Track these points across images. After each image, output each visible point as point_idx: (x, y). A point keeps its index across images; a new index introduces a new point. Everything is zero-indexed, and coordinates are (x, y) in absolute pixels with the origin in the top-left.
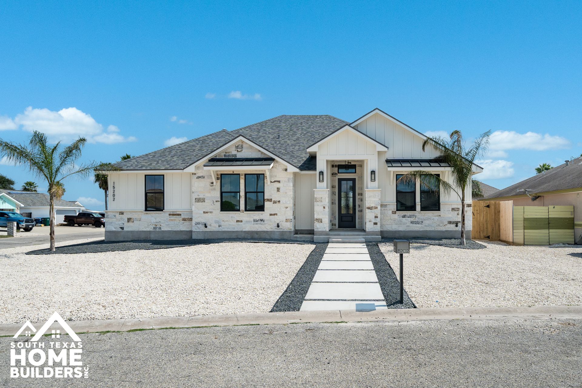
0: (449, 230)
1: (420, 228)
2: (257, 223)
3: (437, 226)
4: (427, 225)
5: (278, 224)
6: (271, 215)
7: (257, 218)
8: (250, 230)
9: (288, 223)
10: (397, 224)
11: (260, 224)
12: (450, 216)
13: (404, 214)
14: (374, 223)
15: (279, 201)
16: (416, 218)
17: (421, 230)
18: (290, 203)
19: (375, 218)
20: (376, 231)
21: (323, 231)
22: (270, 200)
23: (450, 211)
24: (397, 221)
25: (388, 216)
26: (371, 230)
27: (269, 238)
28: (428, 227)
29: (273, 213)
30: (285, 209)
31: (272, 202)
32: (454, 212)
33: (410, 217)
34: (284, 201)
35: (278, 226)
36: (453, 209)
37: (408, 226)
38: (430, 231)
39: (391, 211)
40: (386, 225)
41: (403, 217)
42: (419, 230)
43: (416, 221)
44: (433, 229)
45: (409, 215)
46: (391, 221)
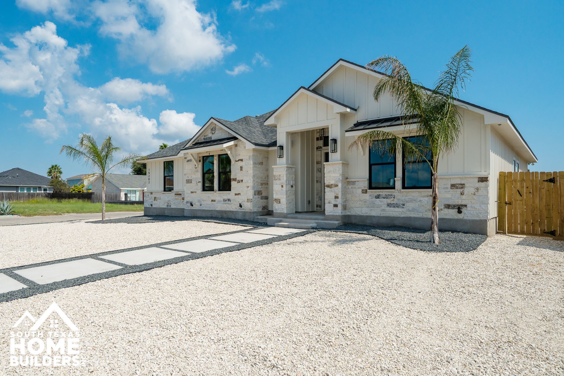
0: (445, 217)
1: (400, 213)
2: (225, 202)
3: (426, 211)
4: (410, 209)
5: (240, 204)
6: (236, 194)
7: (226, 197)
8: (221, 209)
9: (248, 203)
10: (368, 207)
11: (228, 203)
12: (448, 196)
13: (379, 194)
14: (334, 205)
15: (242, 181)
16: (395, 200)
17: (402, 216)
18: (250, 183)
19: (335, 198)
20: (336, 215)
21: (281, 213)
22: (235, 180)
23: (447, 188)
24: (368, 203)
25: (357, 196)
26: (330, 214)
27: (234, 218)
28: (413, 213)
29: (237, 193)
30: (246, 189)
31: (237, 182)
32: (455, 190)
33: (386, 197)
34: (246, 180)
35: (241, 206)
36: (453, 186)
37: (383, 210)
38: (415, 218)
39: (360, 190)
40: (354, 208)
41: (377, 198)
42: (399, 216)
43: (394, 204)
44: (420, 215)
45: (385, 194)
46: (361, 203)
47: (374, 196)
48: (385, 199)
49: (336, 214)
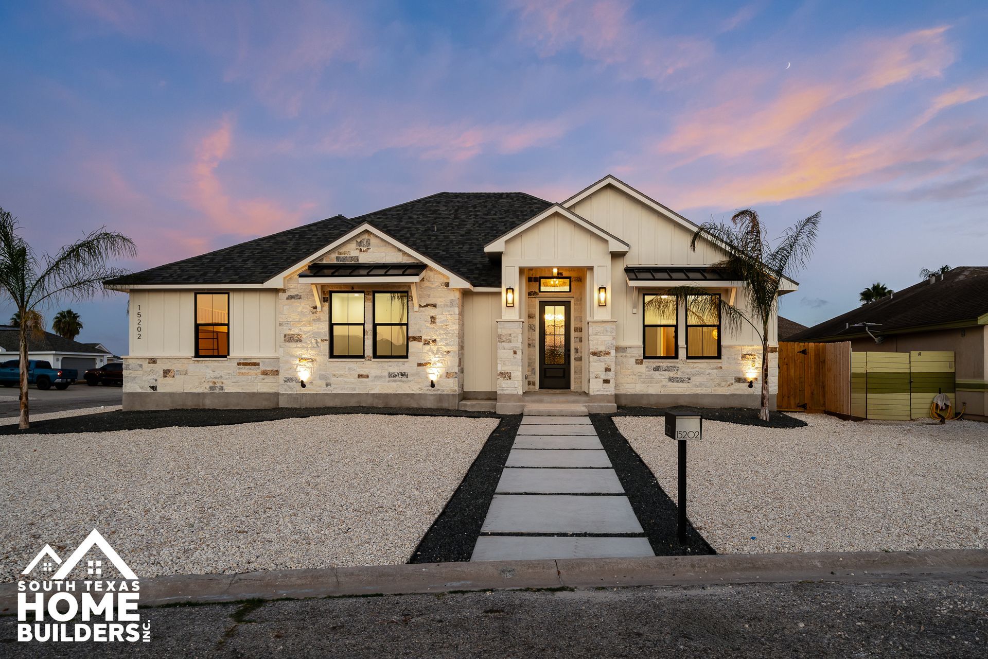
0: (736, 393)
1: (685, 389)
2: (395, 379)
3: (715, 386)
4: (697, 384)
5: (432, 381)
6: (419, 365)
7: (395, 370)
8: (383, 391)
9: (450, 379)
10: (643, 383)
11: (401, 381)
12: (739, 368)
13: (658, 365)
14: (604, 380)
15: (434, 341)
16: (679, 372)
17: (687, 393)
18: (453, 345)
19: (606, 371)
20: (607, 395)
21: (512, 395)
22: (418, 339)
23: (738, 359)
24: (645, 377)
25: (629, 368)
26: (598, 393)
27: (416, 406)
28: (700, 389)
29: (423, 361)
30: (444, 355)
31: (422, 343)
32: (746, 361)
33: (667, 369)
34: (443, 340)
35: (433, 386)
36: (744, 356)
37: (664, 386)
38: (702, 394)
39: (634, 360)
40: (625, 385)
41: (655, 371)
42: (684, 393)
43: (677, 378)
44: (708, 391)
45: (665, 366)
46: (634, 377)
47: (652, 368)
48: (667, 372)
49: (606, 393)
